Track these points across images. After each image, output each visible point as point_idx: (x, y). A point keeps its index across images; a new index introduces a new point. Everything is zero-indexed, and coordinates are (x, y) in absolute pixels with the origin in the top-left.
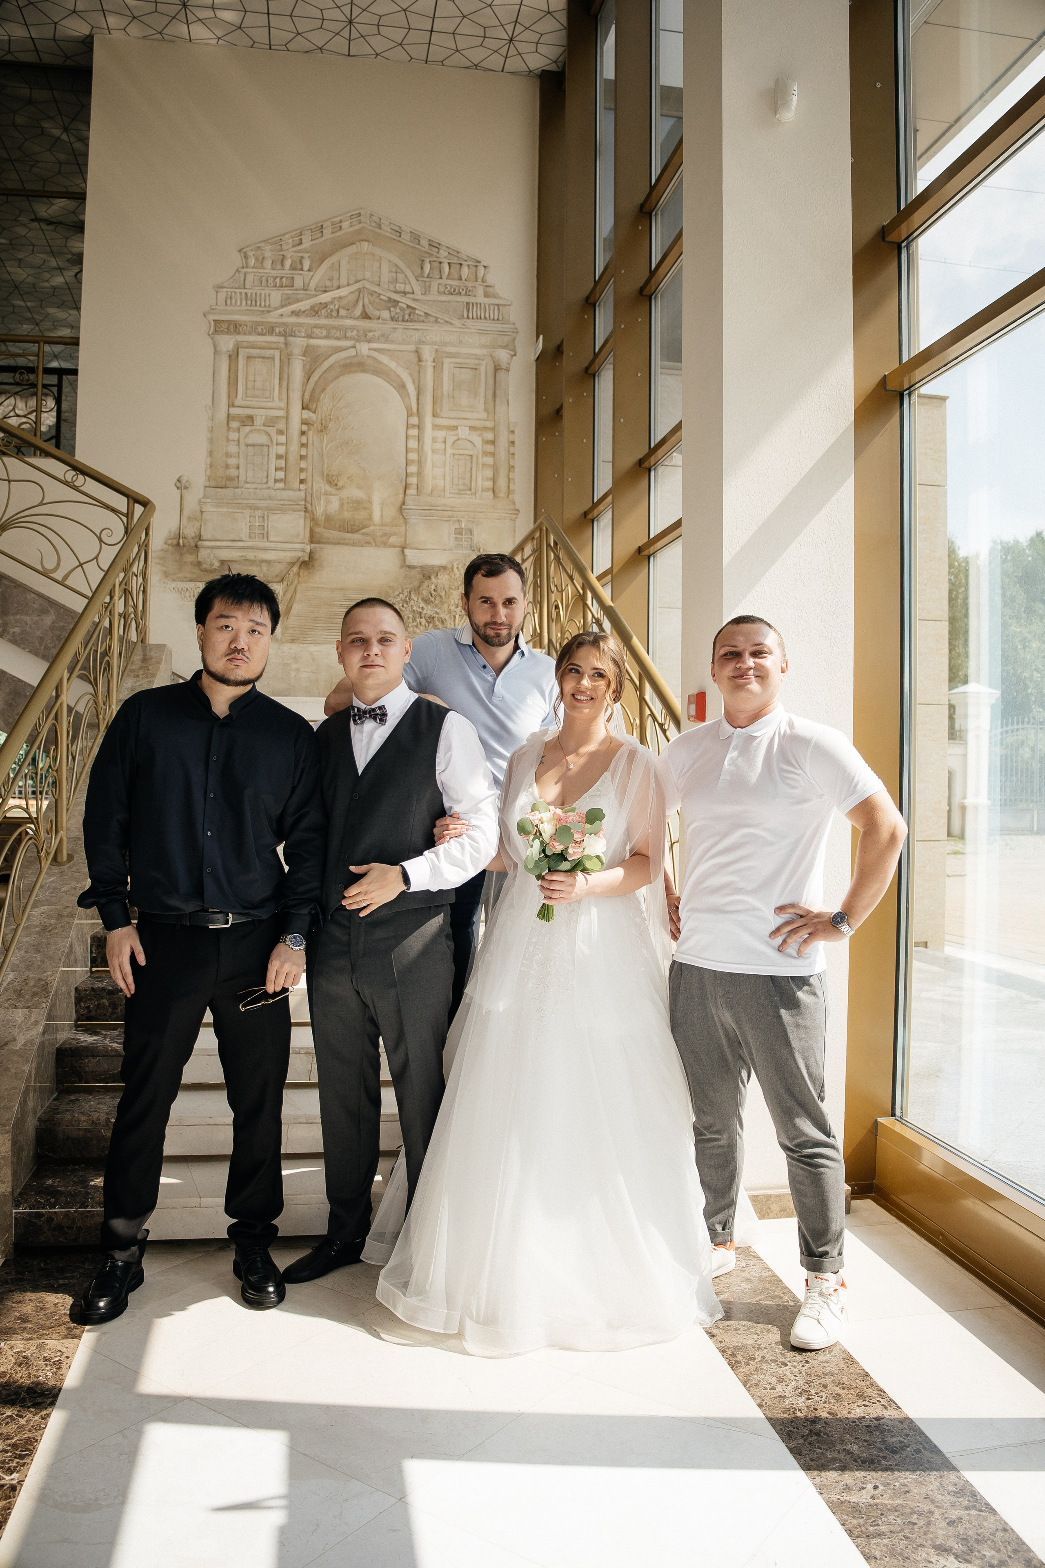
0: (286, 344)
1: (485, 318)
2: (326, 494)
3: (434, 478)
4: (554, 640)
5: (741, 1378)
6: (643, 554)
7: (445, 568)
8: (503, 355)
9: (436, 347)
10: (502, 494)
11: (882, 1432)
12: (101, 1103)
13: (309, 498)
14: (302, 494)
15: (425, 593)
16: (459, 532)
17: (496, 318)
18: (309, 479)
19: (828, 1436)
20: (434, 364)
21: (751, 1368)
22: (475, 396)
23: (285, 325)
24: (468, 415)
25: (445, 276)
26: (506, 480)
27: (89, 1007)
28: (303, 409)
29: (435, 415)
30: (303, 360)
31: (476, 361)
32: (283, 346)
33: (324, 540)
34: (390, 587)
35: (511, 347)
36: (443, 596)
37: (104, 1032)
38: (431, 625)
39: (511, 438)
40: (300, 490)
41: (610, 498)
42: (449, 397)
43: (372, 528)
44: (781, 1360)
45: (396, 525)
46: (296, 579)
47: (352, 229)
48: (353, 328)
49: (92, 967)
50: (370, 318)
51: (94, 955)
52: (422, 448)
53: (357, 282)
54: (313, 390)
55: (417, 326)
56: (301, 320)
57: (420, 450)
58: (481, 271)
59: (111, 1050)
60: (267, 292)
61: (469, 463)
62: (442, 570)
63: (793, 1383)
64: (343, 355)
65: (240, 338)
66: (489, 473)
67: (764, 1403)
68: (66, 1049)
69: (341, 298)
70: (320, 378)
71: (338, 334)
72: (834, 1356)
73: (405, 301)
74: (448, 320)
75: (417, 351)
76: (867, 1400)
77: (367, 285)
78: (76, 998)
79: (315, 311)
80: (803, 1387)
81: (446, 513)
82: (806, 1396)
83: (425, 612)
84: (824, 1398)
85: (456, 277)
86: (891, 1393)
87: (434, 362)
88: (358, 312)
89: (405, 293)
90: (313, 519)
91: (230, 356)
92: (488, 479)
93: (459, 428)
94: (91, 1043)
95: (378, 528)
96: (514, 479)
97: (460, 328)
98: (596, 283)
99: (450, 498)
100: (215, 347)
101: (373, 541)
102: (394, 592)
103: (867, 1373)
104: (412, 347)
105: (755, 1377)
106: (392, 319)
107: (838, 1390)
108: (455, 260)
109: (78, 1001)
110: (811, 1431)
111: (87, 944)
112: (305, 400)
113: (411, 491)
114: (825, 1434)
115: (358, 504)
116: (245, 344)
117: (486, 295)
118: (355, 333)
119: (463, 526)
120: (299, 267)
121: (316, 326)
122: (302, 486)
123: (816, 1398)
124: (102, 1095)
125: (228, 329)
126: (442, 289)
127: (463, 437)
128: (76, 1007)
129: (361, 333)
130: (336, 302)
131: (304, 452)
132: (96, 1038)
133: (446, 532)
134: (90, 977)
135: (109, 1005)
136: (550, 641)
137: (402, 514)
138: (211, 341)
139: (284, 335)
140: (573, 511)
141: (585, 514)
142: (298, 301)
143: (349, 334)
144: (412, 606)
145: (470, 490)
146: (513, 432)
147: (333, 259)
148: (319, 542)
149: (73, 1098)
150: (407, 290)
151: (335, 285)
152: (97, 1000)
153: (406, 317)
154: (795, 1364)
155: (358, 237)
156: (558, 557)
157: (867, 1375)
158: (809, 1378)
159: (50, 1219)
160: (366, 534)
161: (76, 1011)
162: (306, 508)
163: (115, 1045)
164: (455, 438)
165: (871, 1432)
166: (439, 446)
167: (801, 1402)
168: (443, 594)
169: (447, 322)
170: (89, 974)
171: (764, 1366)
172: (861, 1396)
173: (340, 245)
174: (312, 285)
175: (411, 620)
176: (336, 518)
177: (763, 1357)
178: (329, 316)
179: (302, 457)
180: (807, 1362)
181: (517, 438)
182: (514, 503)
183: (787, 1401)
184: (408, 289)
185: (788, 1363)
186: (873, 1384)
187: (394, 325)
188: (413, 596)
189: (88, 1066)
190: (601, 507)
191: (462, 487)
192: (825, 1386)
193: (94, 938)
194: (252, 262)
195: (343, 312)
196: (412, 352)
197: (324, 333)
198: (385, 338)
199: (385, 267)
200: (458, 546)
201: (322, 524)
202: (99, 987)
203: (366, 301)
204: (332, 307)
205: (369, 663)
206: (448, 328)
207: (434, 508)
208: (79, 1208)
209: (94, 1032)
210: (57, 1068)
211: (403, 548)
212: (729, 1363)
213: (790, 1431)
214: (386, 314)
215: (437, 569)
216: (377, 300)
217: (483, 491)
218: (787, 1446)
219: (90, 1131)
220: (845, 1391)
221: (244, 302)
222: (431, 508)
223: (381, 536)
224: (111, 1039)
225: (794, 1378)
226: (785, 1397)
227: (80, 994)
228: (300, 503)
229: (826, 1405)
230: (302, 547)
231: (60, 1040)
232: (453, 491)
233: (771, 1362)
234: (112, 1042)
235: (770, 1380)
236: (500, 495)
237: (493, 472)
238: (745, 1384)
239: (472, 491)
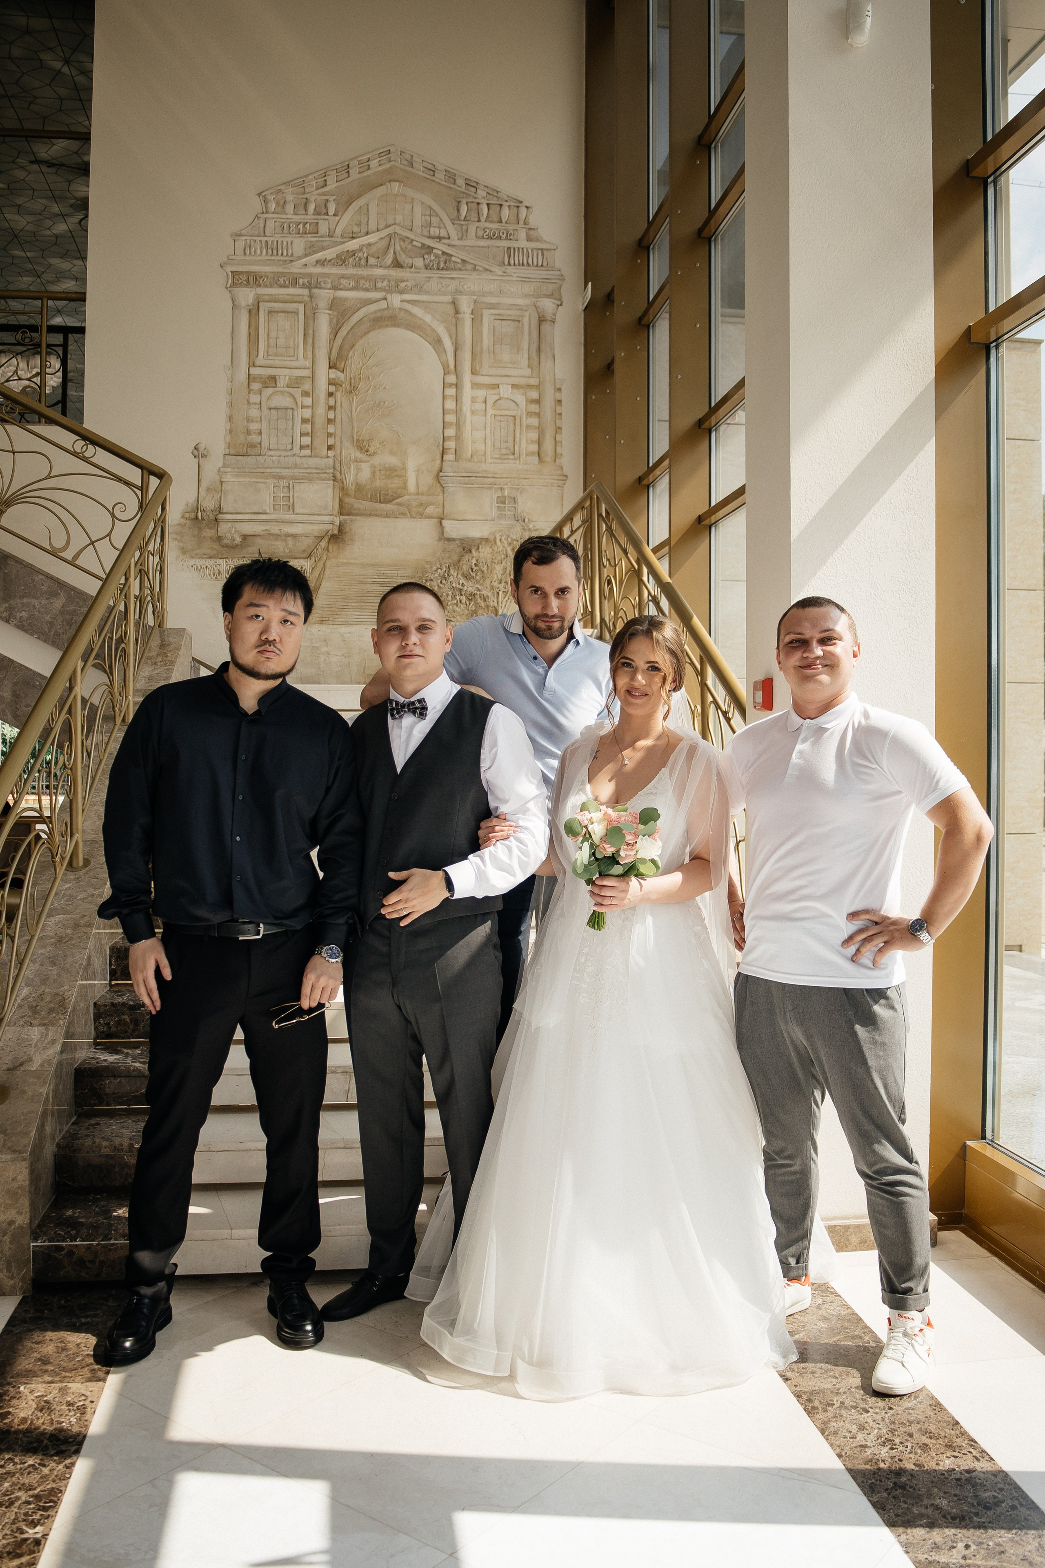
0: (311, 297)
1: (528, 264)
2: (356, 461)
3: (474, 442)
4: (607, 619)
5: (818, 1425)
6: (703, 523)
7: (486, 540)
8: (548, 305)
9: (475, 297)
10: (549, 459)
11: (973, 1486)
12: (124, 1127)
13: (338, 465)
14: (331, 461)
15: (465, 567)
16: (502, 501)
17: (540, 264)
18: (338, 445)
19: (914, 1489)
20: (473, 317)
21: (829, 1414)
22: (518, 351)
23: (309, 275)
24: (510, 372)
25: (483, 219)
26: (553, 442)
27: (108, 1024)
28: (330, 368)
29: (474, 372)
30: (330, 314)
31: (519, 312)
32: (307, 299)
33: (354, 512)
34: (427, 562)
35: (557, 296)
36: (485, 571)
37: (125, 1051)
38: (473, 603)
39: (558, 396)
40: (328, 457)
41: (666, 462)
42: (489, 353)
43: (406, 497)
44: (862, 1406)
45: (433, 494)
46: (325, 554)
47: (381, 168)
48: (383, 278)
49: (111, 980)
50: (402, 267)
51: (113, 967)
52: (461, 409)
53: (387, 227)
54: (341, 347)
55: (454, 274)
56: (326, 270)
57: (458, 411)
58: (523, 212)
59: (134, 1070)
60: (289, 240)
61: (512, 425)
62: (484, 543)
63: (876, 1431)
64: (373, 308)
65: (261, 291)
66: (534, 435)
67: (843, 1453)
68: (85, 1069)
69: (370, 245)
70: (348, 333)
71: (367, 285)
72: (920, 1403)
73: (439, 247)
74: (487, 267)
75: (453, 303)
76: (957, 1451)
77: (398, 230)
78: (94, 1014)
79: (342, 260)
80: (886, 1436)
81: (487, 480)
82: (890, 1446)
83: (465, 588)
84: (909, 1448)
85: (496, 219)
86: (984, 1443)
87: (472, 313)
88: (389, 259)
89: (440, 238)
90: (342, 489)
91: (250, 311)
92: (532, 442)
93: (500, 386)
94: (112, 1063)
95: (413, 497)
96: (561, 442)
97: (500, 276)
98: (650, 224)
99: (491, 463)
100: (233, 302)
101: (408, 512)
102: (431, 567)
103: (957, 1421)
104: (448, 298)
105: (833, 1425)
106: (426, 267)
107: (925, 1439)
108: (494, 201)
109: (97, 1017)
110: (895, 1484)
111: (106, 956)
112: (332, 359)
113: (449, 457)
114: (911, 1487)
115: (391, 472)
116: (266, 298)
117: (529, 239)
118: (385, 283)
119: (506, 494)
120: (324, 211)
121: (343, 277)
122: (329, 452)
123: (900, 1448)
124: (124, 1118)
125: (247, 281)
126: (480, 233)
127: (506, 396)
128: (95, 1024)
129: (393, 283)
130: (365, 249)
131: (331, 415)
132: (118, 1057)
133: (488, 500)
134: (110, 991)
135: (131, 1022)
136: (602, 620)
137: (439, 482)
138: (229, 295)
139: (309, 286)
140: (626, 476)
141: (640, 479)
142: (323, 249)
143: (379, 285)
144: (451, 583)
145: (514, 454)
146: (560, 390)
147: (361, 202)
148: (349, 514)
149: (93, 1121)
150: (442, 235)
151: (364, 230)
152: (118, 1016)
153: (442, 265)
154: (877, 1410)
155: (388, 177)
156: (611, 528)
157: (957, 1423)
158: (893, 1426)
159: (70, 1253)
160: (400, 505)
161: (95, 1029)
162: (334, 476)
163: (137, 1065)
164: (497, 397)
165: (961, 1485)
166: (480, 406)
167: (884, 1452)
168: (485, 569)
169: (487, 270)
170: (108, 988)
171: (843, 1412)
172: (950, 1446)
173: (368, 187)
174: (339, 231)
175: (450, 598)
176: (368, 487)
177: (841, 1403)
178: (357, 265)
179: (330, 421)
180: (891, 1408)
181: (564, 396)
182: (562, 468)
183: (869, 1451)
184: (443, 233)
185: (870, 1410)
186: (963, 1433)
187: (428, 273)
188: (452, 571)
189: (109, 1088)
190: (657, 472)
191: (504, 452)
192: (911, 1435)
193: (112, 949)
194: (272, 206)
195: (372, 261)
196: (448, 303)
197: (352, 284)
198: (418, 288)
199: (418, 209)
200: (501, 516)
201: (352, 493)
202: (119, 1002)
203: (398, 248)
204: (360, 255)
205: (408, 653)
206: (486, 276)
207: (475, 475)
208: (102, 1241)
209: (114, 1050)
210: (76, 1090)
211: (441, 519)
212: (805, 1409)
213: (873, 1483)
214: (419, 262)
215: (478, 541)
216: (410, 246)
217: (527, 455)
218: (869, 1500)
219: (112, 1157)
220: (933, 1441)
221: (264, 252)
222: (470, 475)
223: (417, 506)
224: (134, 1059)
225: (875, 1426)
226: (865, 1446)
227: (99, 1010)
228: (328, 471)
229: (911, 1455)
230: (331, 520)
231: (78, 1060)
232: (494, 456)
233: (850, 1408)
234: (135, 1062)
235: (849, 1427)
236: (546, 459)
237: (537, 434)
238: (822, 1432)
239: (516, 455)
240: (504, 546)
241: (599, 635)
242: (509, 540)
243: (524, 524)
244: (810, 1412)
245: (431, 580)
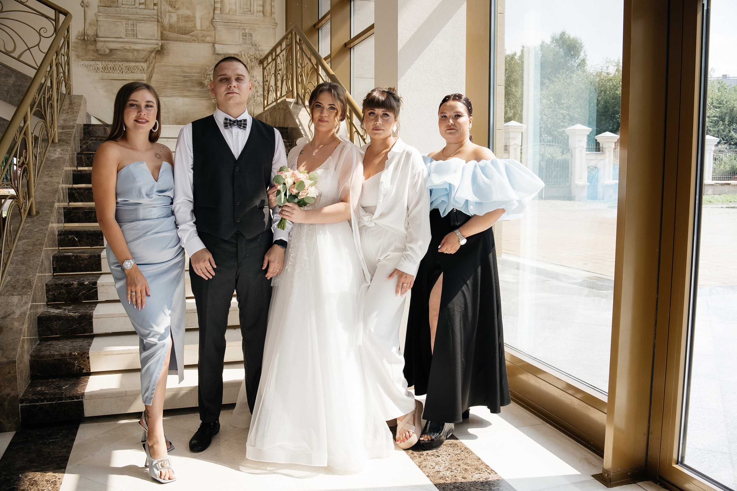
2: (169, 12)
3: (230, 4)
4: (300, 94)
5: (417, 464)
6: (347, 47)
10: (268, 14)
11: (489, 485)
12: (65, 345)
13: (159, 14)
14: (156, 12)
16: (245, 35)
18: (159, 4)
19: (463, 488)
21: (422, 459)
26: (270, 6)
27: (54, 294)
33: (169, 39)
34: (207, 66)
37: (64, 308)
40: (154, 9)
41: (329, 16)
43: (196, 32)
44: (436, 454)
45: (209, 31)
46: (154, 60)
49: (54, 273)
51: (54, 266)
59: (70, 316)
63: (444, 465)
67: (430, 475)
68: (43, 317)
72: (462, 451)
76: (481, 470)
78: (46, 290)
80: (448, 466)
81: (237, 24)
82: (450, 471)
84: (459, 471)
86: (492, 467)
90: (162, 26)
92: (260, 6)
94: (58, 313)
95: (199, 32)
96: (274, 6)
99: (239, 16)
101: (196, 40)
102: (209, 68)
105: (424, 464)
107: (466, 467)
109: (48, 291)
110: (454, 486)
111: (50, 260)
113: (218, 12)
114: (461, 487)
115: (188, 18)
119: (247, 32)
122: (155, 7)
123: (455, 471)
124: (65, 341)
128: (47, 294)
132: (60, 310)
133: (238, 34)
134: (53, 278)
135: (66, 293)
136: (298, 94)
137: (212, 25)
140: (308, 24)
141: (315, 26)
145: (250, 11)
148: (166, 40)
149: (49, 343)
152: (59, 290)
154: (443, 456)
156: (302, 48)
157: (479, 459)
158: (451, 462)
159: (41, 408)
160: (193, 36)
161: (47, 297)
162: (158, 20)
163: (71, 314)
165: (483, 485)
167: (448, 473)
170: (52, 277)
171: (428, 457)
172: (477, 469)
176: (175, 26)
177: (427, 453)
180: (449, 455)
182: (275, 19)
183: (441, 473)
185: (440, 456)
186: (482, 463)
189: (56, 326)
190: (323, 22)
191: (245, 10)
192: (459, 465)
193: (54, 257)
200: (245, 43)
201: (168, 29)
202: (59, 283)
205: (231, 92)
207: (231, 21)
208: (58, 400)
209: (58, 308)
210: (38, 328)
211: (214, 44)
212: (410, 457)
213: (444, 487)
217: (257, 12)
219: (60, 360)
220: (469, 467)
222: (228, 21)
223: (201, 37)
224: (69, 311)
225: (443, 462)
226: (440, 471)
227: (48, 288)
228: (154, 17)
229: (460, 474)
230: (157, 42)
231: (39, 313)
232: (241, 12)
233: (431, 455)
234: (70, 312)
235: (431, 464)
236: (267, 15)
237: (262, 2)
238: (419, 467)
239: (251, 12)
240: (246, 58)
241: (296, 101)
242: (249, 55)
243: (256, 47)
244: (413, 458)
245: (209, 75)
